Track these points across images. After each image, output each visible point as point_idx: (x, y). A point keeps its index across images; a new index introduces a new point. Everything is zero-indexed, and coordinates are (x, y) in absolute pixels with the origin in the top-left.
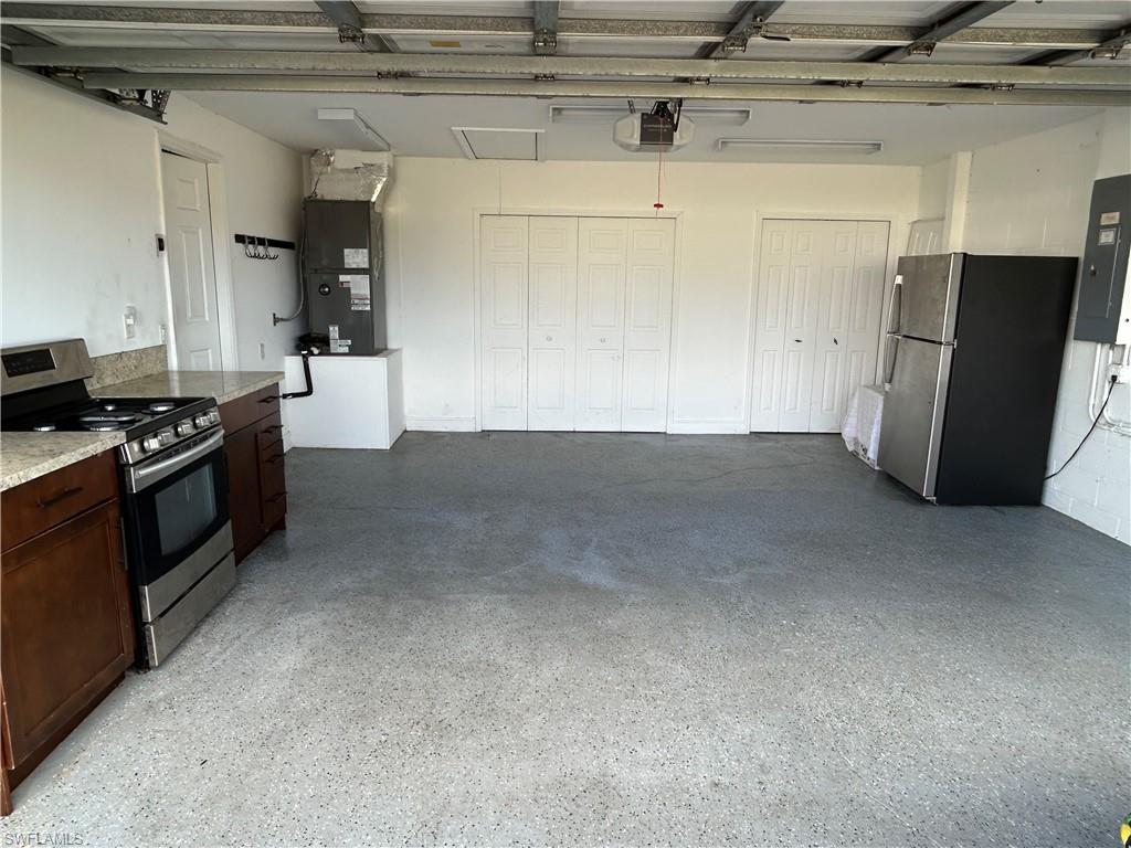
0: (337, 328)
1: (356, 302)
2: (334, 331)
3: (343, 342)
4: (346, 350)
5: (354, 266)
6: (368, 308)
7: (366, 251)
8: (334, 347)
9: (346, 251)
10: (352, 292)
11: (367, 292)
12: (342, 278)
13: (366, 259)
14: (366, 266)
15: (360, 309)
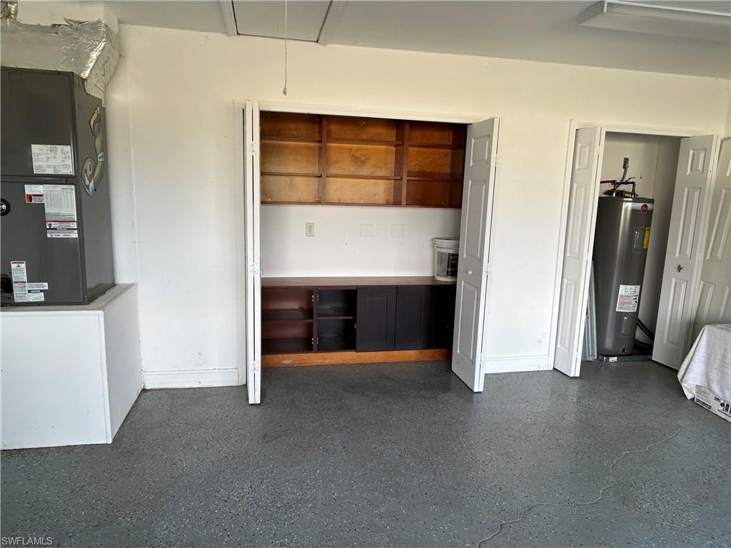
0: (23, 266)
1: (54, 225)
2: (19, 271)
3: (35, 286)
4: (40, 297)
5: (50, 171)
6: (75, 235)
7: (68, 149)
8: (19, 294)
9: (35, 148)
10: (47, 211)
11: (73, 212)
12: (30, 189)
13: (70, 162)
14: (69, 170)
15: (62, 236)
